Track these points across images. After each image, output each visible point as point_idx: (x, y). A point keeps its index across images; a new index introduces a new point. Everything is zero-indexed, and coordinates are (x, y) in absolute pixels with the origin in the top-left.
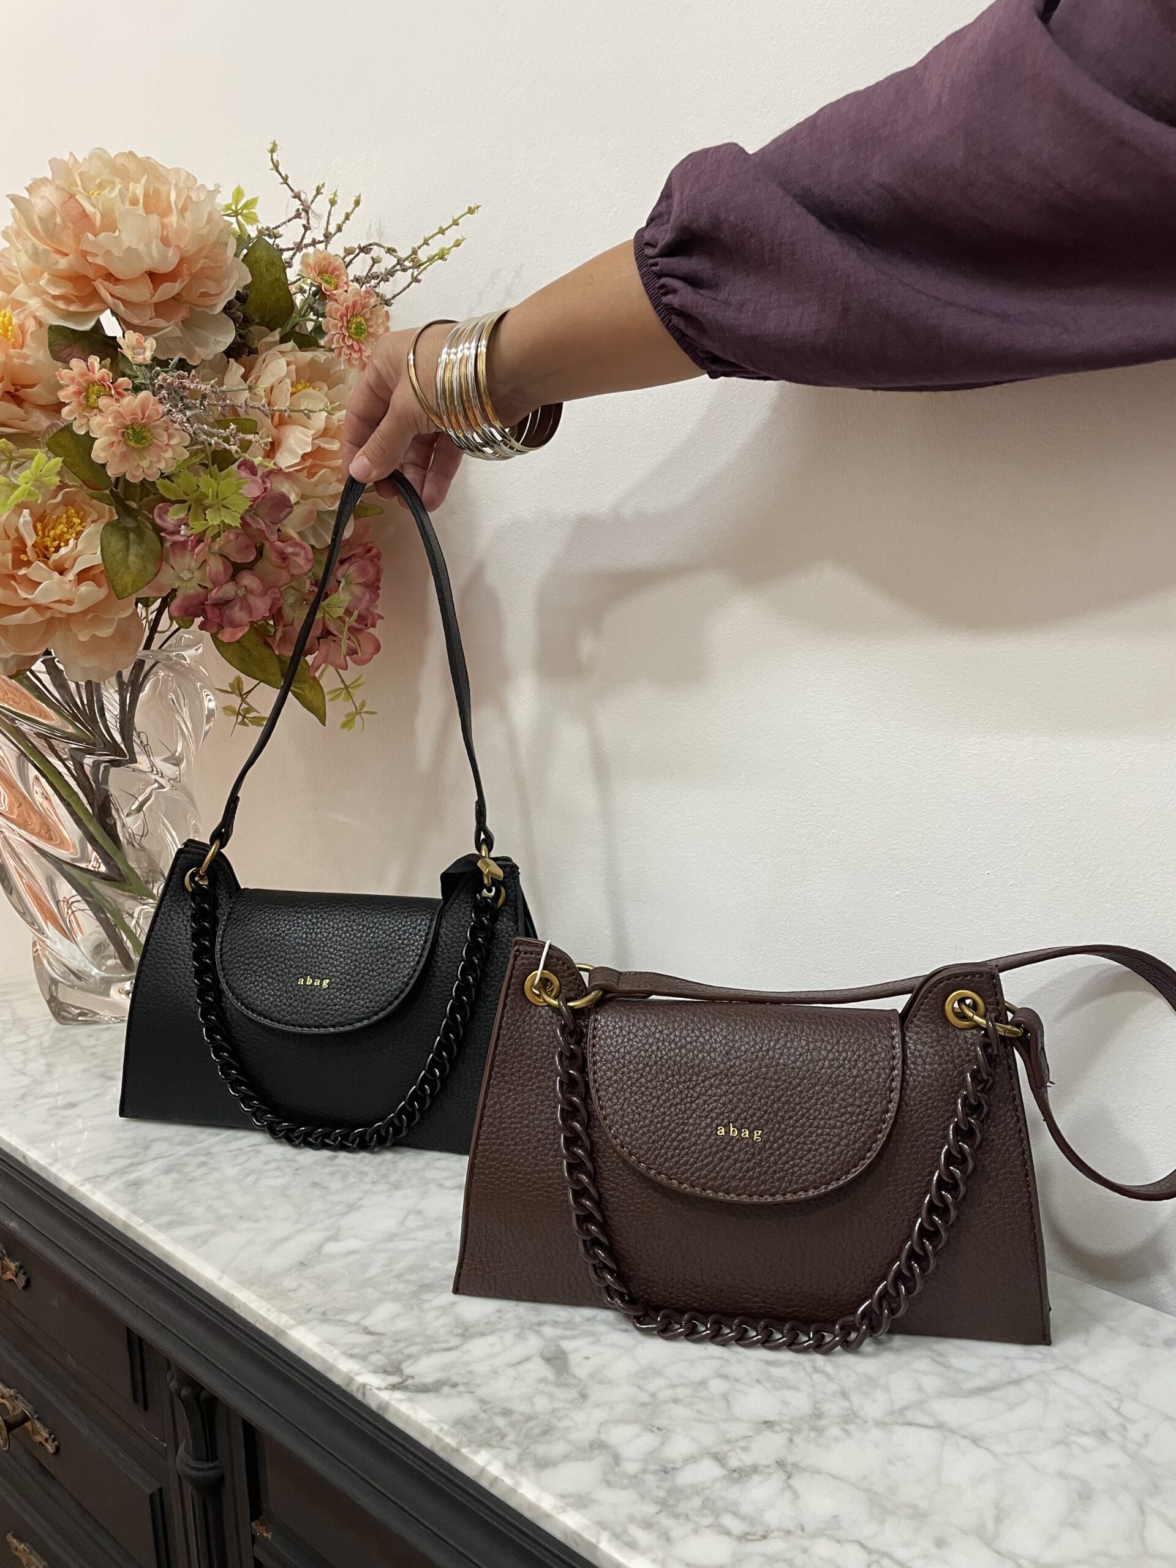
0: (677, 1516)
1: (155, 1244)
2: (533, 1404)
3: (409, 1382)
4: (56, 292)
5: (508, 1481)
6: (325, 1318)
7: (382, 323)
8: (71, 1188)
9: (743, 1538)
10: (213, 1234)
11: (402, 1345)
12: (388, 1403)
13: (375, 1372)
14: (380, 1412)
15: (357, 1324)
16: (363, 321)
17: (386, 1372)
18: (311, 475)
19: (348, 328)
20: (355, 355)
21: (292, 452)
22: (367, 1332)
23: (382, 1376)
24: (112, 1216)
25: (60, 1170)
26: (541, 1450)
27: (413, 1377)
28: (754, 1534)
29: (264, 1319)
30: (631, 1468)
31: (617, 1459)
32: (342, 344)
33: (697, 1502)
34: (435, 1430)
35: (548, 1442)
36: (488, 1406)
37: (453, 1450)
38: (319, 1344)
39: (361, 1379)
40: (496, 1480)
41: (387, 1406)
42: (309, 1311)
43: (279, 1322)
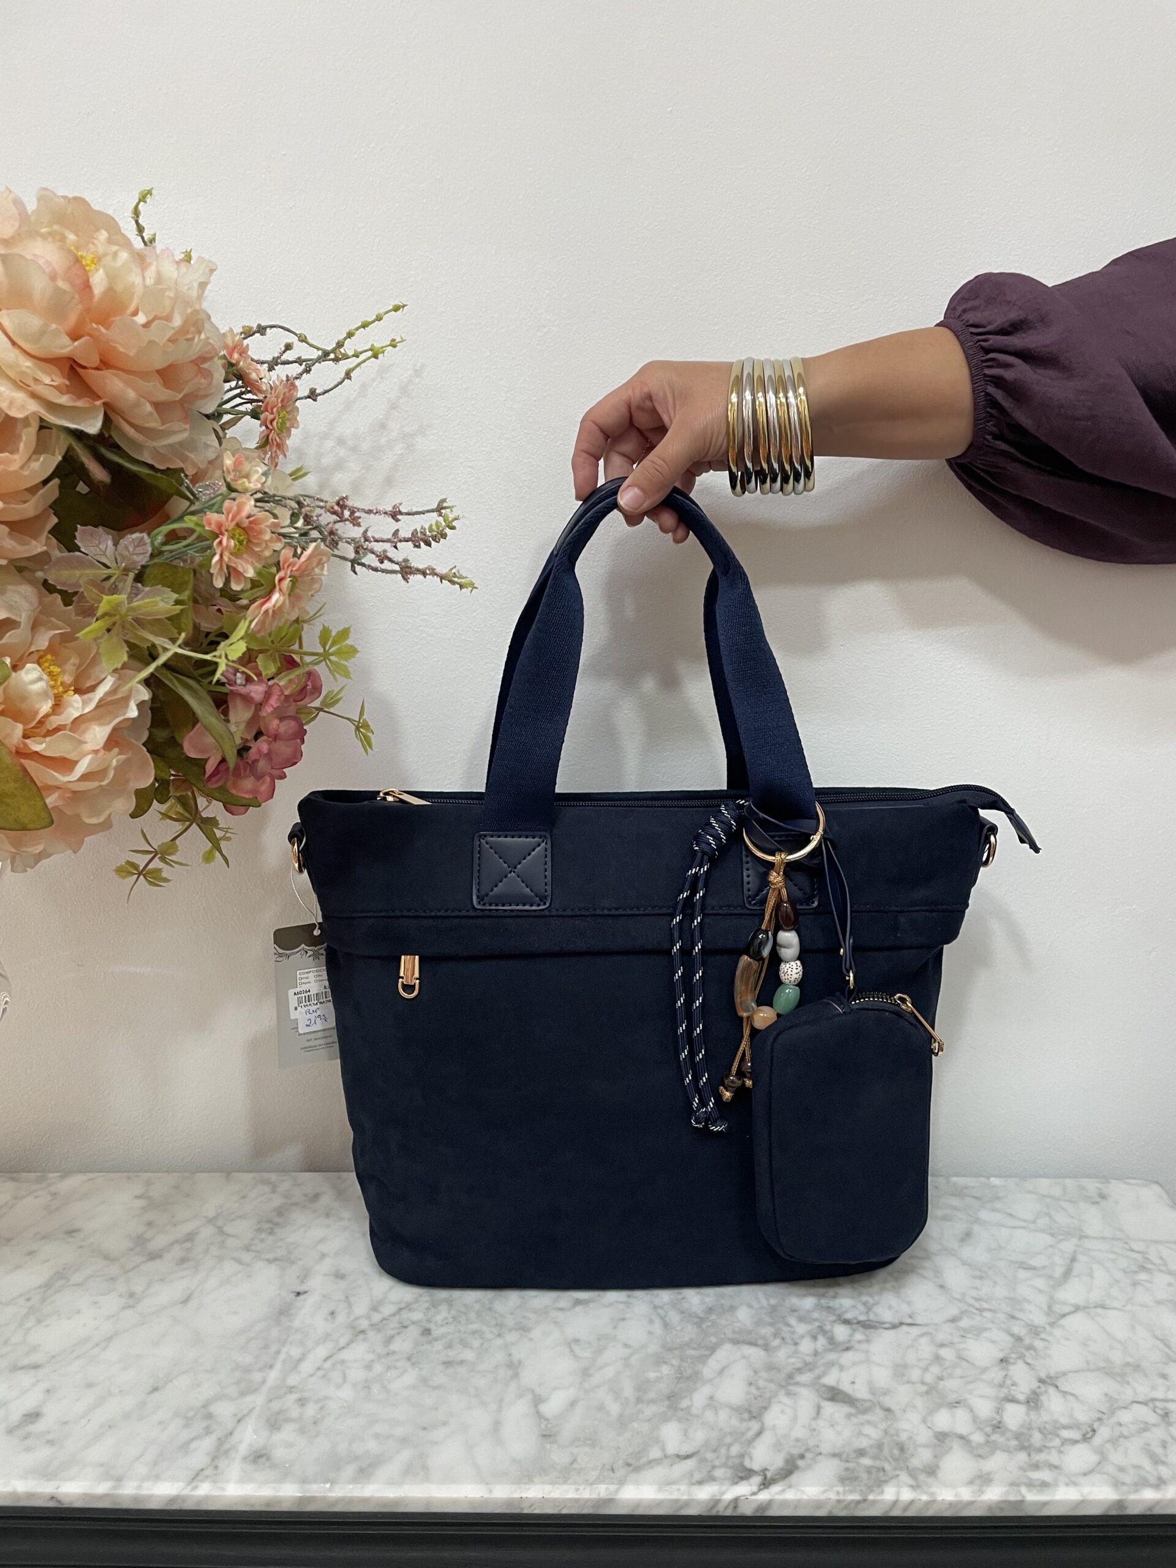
2: (868, 1436)
3: (769, 1474)
5: (925, 1498)
6: (633, 1467)
9: (1085, 1439)
10: (421, 1457)
11: (723, 1451)
13: (734, 1483)
15: (665, 1457)
17: (742, 1478)
22: (683, 1457)
23: (743, 1483)
26: (916, 1463)
28: (1087, 1433)
30: (978, 1438)
31: (963, 1438)
33: (1037, 1434)
34: (833, 1496)
35: (913, 1455)
36: (844, 1457)
37: (858, 1502)
38: (660, 1490)
39: (729, 1496)
40: (912, 1502)
41: (769, 1503)
42: (613, 1470)
43: (599, 1494)
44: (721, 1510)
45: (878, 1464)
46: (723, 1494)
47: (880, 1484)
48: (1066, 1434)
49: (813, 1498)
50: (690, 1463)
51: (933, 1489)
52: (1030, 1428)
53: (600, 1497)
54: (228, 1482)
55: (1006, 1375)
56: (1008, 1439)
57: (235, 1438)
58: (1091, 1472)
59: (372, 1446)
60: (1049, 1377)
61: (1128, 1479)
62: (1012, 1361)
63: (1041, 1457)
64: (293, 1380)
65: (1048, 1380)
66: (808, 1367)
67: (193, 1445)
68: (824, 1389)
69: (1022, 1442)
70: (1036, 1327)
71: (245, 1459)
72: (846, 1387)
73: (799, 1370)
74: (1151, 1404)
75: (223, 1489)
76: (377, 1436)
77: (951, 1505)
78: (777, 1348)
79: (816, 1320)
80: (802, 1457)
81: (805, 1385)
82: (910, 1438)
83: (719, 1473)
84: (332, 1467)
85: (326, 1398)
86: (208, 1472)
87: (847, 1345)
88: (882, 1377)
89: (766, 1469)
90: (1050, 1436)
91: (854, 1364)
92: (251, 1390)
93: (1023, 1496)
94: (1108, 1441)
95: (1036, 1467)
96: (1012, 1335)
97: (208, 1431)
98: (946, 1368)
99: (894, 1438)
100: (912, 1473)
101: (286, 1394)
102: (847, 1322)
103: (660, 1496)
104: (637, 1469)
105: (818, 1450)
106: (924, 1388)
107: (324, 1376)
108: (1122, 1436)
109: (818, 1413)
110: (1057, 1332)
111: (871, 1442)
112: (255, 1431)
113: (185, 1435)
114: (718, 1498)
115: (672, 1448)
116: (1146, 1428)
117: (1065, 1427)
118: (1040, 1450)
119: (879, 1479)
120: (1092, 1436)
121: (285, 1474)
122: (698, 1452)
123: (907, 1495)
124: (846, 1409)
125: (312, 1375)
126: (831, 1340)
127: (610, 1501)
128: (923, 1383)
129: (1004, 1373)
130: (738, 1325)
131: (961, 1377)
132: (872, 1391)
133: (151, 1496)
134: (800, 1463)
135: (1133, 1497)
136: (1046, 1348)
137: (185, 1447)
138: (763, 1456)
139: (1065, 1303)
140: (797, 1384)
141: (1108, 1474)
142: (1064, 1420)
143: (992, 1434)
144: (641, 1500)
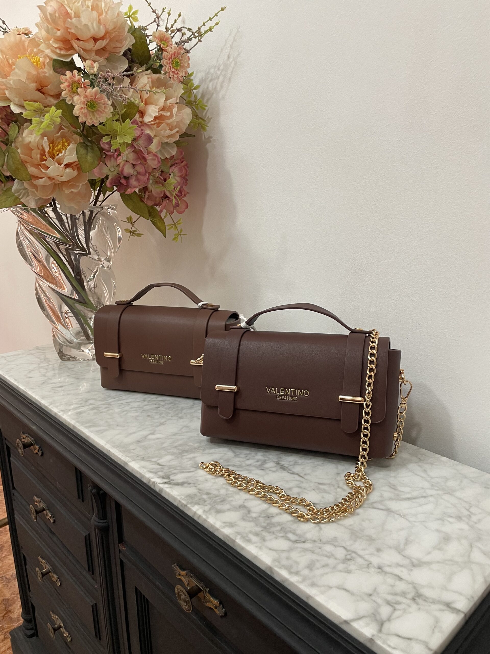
0: (270, 532)
1: (83, 433)
2: (219, 492)
3: (172, 482)
4: (55, 45)
5: (204, 517)
6: (143, 459)
7: (187, 61)
8: (56, 414)
9: (295, 542)
10: (106, 430)
11: (171, 470)
12: (162, 489)
13: (159, 478)
14: (160, 493)
15: (155, 462)
16: (178, 60)
17: (163, 478)
18: (158, 127)
19: (172, 64)
20: (176, 76)
21: (150, 116)
22: (159, 464)
23: (162, 479)
24: (69, 423)
25: (52, 407)
26: (219, 507)
27: (173, 480)
28: (300, 541)
29: (120, 459)
30: (254, 515)
31: (249, 512)
32: (170, 71)
33: (279, 528)
34: (179, 498)
35: (223, 505)
36: (201, 492)
38: (140, 467)
39: (153, 480)
42: (137, 457)
44: (150, 484)
45: (207, 499)
47: (197, 504)
48: (290, 536)
50: (158, 467)
51: (211, 516)
52: (280, 525)
54: (67, 414)
56: (264, 522)
58: (274, 550)
61: (285, 562)
63: (265, 534)
69: (268, 526)
80: (189, 484)
83: (160, 473)
87: (265, 469)
90: (282, 532)
94: (303, 548)
95: (257, 535)
100: (212, 508)
102: (279, 464)
105: (197, 486)
108: (313, 551)
111: (217, 494)
112: (88, 408)
113: (77, 402)
115: (160, 461)
116: (330, 556)
117: (295, 534)
119: (200, 503)
122: (165, 466)
123: (200, 512)
134: (186, 485)
138: (180, 477)
141: (279, 555)
142: (299, 532)
143: (262, 517)
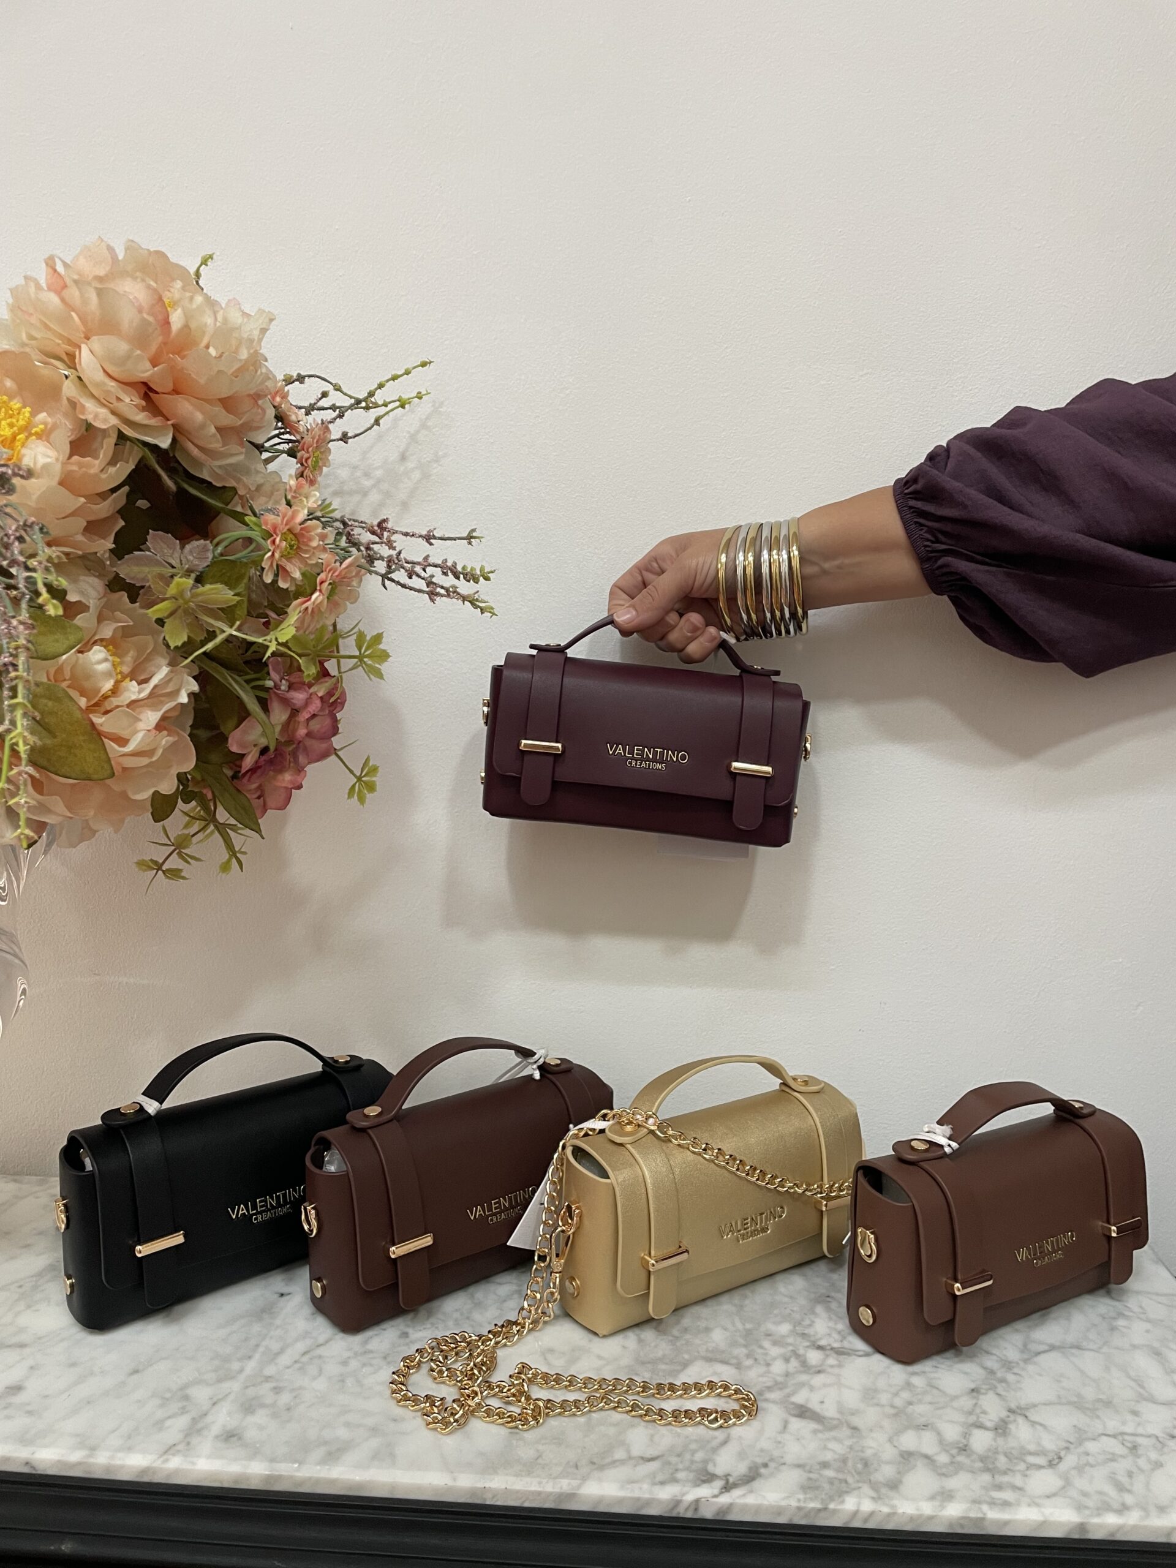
2: (833, 1451)
3: (731, 1479)
5: (886, 1510)
11: (687, 1456)
14: (719, 1517)
26: (879, 1477)
28: (1054, 1459)
30: (943, 1459)
31: (928, 1458)
33: (1002, 1458)
34: (794, 1503)
35: (876, 1470)
36: (807, 1468)
37: (819, 1510)
38: (622, 1487)
39: (690, 1497)
40: (872, 1513)
41: (730, 1506)
42: (577, 1467)
43: (561, 1488)
44: (682, 1512)
45: (841, 1476)
46: (684, 1495)
47: (841, 1494)
48: (1031, 1459)
49: (773, 1503)
50: (654, 1466)
51: (895, 1502)
52: (996, 1452)
53: (562, 1491)
54: (198, 1456)
55: (976, 1404)
56: (973, 1461)
57: (209, 1419)
58: (1054, 1495)
59: (342, 1433)
60: (1019, 1408)
61: (1090, 1503)
62: (983, 1391)
63: (1005, 1479)
64: (270, 1370)
65: (1019, 1411)
66: (778, 1386)
67: (168, 1423)
68: (793, 1406)
69: (987, 1464)
70: (1010, 1362)
71: (217, 1437)
72: (814, 1405)
73: (769, 1389)
74: (1120, 1438)
75: (193, 1463)
76: (347, 1425)
77: (912, 1518)
78: (749, 1368)
79: (790, 1344)
80: (766, 1465)
81: (774, 1402)
82: (875, 1455)
83: (681, 1475)
84: (301, 1450)
85: (300, 1388)
86: (181, 1447)
87: (819, 1368)
88: (852, 1399)
89: (729, 1475)
90: (1015, 1461)
91: (825, 1385)
92: (230, 1377)
93: (985, 1514)
94: (1074, 1468)
95: (999, 1487)
96: (985, 1368)
97: (183, 1411)
98: (918, 1394)
99: (860, 1454)
100: (874, 1486)
101: (262, 1382)
102: (820, 1348)
103: (622, 1494)
104: (602, 1468)
105: (782, 1461)
106: (893, 1411)
107: (300, 1369)
108: (1088, 1464)
109: (785, 1427)
110: (1030, 1368)
111: (836, 1457)
112: (229, 1414)
113: (160, 1414)
114: (679, 1498)
115: (636, 1452)
116: (1113, 1458)
117: (1031, 1454)
118: (1005, 1473)
119: (841, 1490)
120: (1058, 1463)
121: (255, 1452)
122: (662, 1456)
123: (867, 1506)
124: (813, 1425)
125: (288, 1367)
126: (804, 1364)
127: (571, 1496)
128: (892, 1406)
129: (974, 1401)
130: (714, 1345)
131: (930, 1403)
132: (841, 1411)
133: (122, 1467)
134: (763, 1471)
135: (1096, 1520)
136: (1018, 1382)
137: (159, 1425)
138: (726, 1462)
139: (1041, 1343)
140: (766, 1400)
141: (1071, 1498)
142: (1032, 1447)
143: (958, 1455)
144: (602, 1496)
